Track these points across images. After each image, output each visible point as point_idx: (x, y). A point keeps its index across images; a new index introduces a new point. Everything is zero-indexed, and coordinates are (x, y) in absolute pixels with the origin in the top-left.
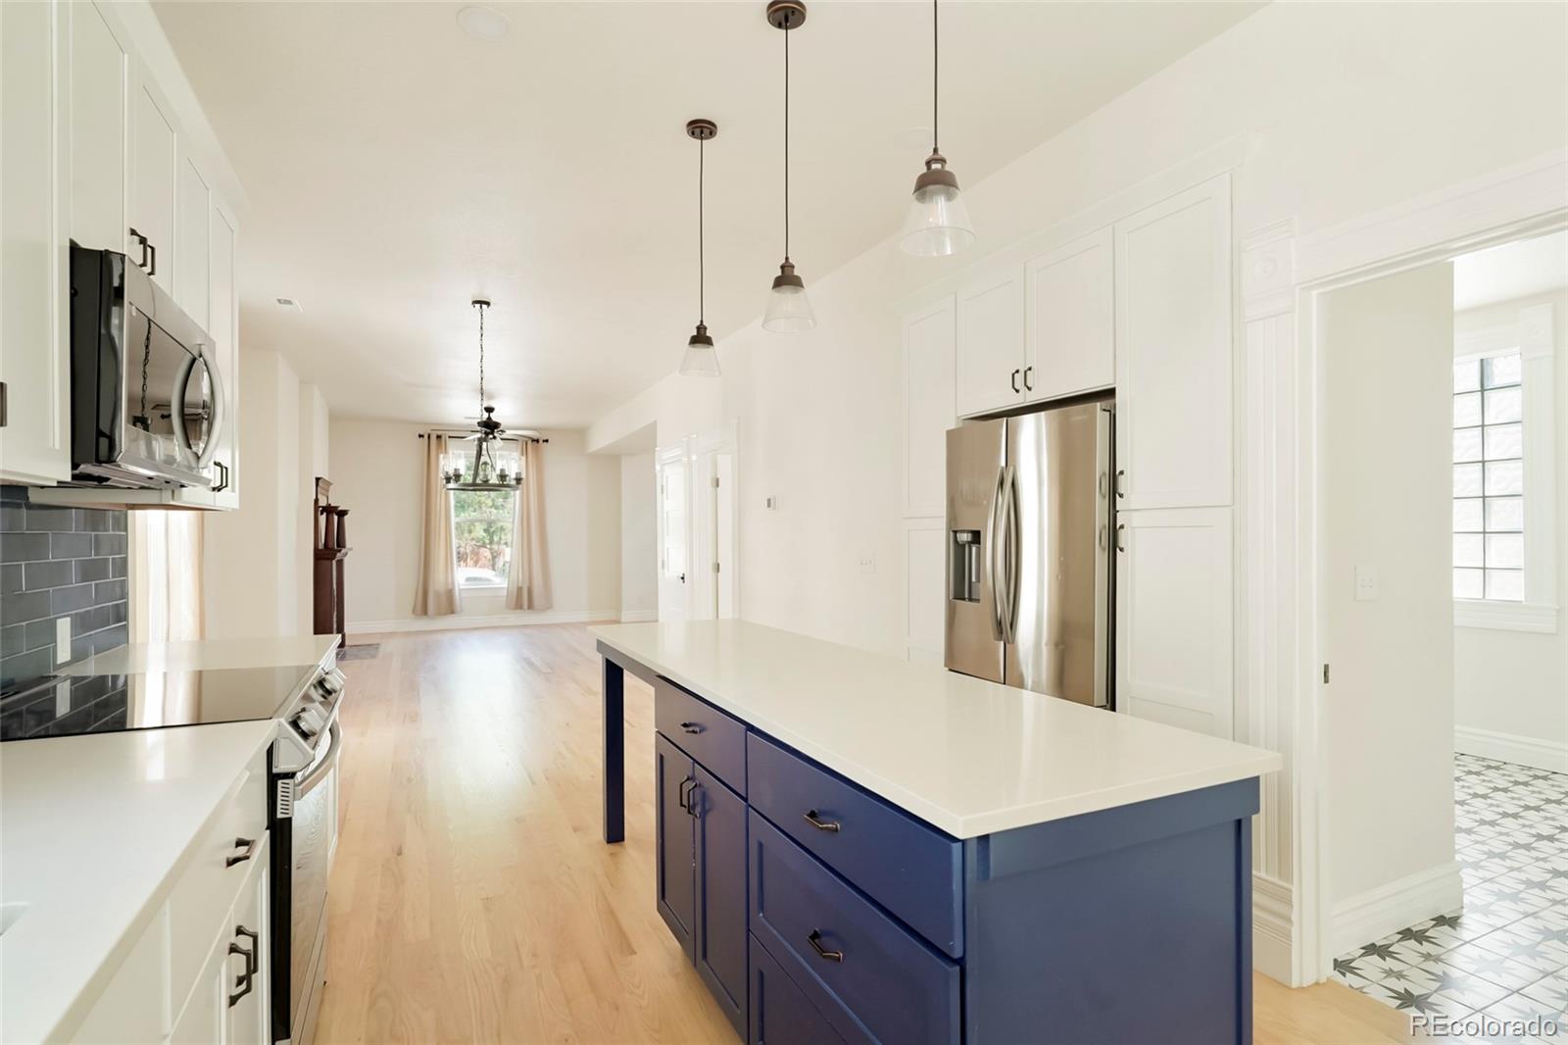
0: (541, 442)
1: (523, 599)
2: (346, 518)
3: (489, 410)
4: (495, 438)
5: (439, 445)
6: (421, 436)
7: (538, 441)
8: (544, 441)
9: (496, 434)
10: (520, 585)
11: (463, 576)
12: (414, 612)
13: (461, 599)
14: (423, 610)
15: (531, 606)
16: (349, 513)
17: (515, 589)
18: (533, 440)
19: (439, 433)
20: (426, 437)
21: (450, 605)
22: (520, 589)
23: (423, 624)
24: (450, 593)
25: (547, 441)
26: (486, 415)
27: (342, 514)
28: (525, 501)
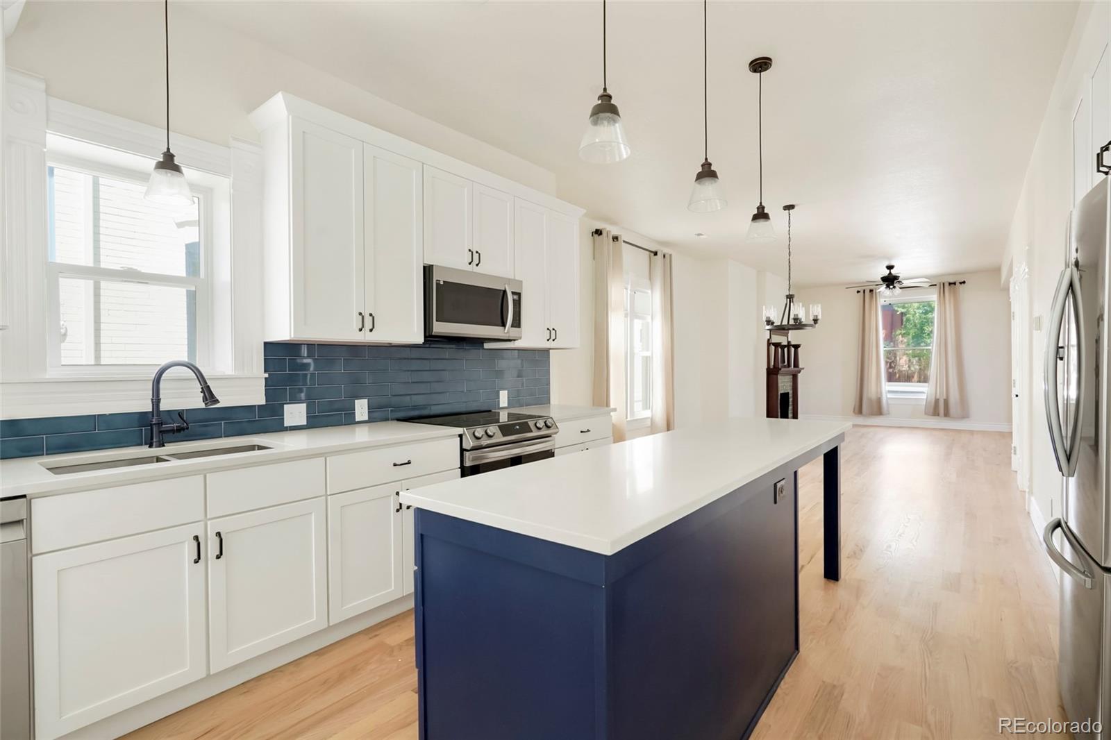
0: (957, 283)
1: (940, 408)
2: (799, 349)
3: (890, 267)
4: (894, 287)
5: (871, 297)
6: (858, 292)
7: (955, 284)
8: (961, 283)
9: (895, 285)
10: (938, 397)
11: (889, 390)
12: (854, 411)
13: (888, 404)
14: (859, 410)
15: (947, 414)
16: (801, 346)
17: (933, 401)
18: (950, 284)
19: (872, 288)
20: (862, 292)
21: (878, 409)
22: (937, 401)
23: (860, 420)
24: (879, 401)
25: (964, 282)
26: (888, 271)
27: (797, 347)
28: (943, 332)
